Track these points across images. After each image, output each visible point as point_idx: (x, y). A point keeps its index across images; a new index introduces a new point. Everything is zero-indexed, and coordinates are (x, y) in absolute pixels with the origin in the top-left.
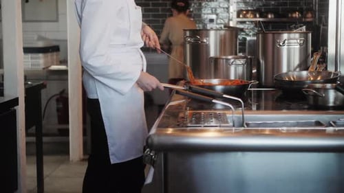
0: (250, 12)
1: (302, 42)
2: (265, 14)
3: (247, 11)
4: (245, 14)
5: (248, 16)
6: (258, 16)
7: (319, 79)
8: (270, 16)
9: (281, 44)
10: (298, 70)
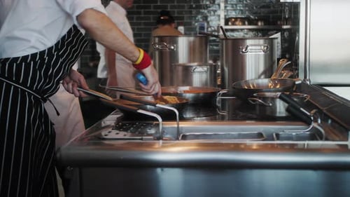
0: (239, 20)
1: (265, 48)
2: (255, 22)
3: (236, 19)
4: (234, 22)
5: (237, 23)
6: (246, 23)
7: (278, 87)
8: (260, 24)
9: (244, 50)
10: (263, 77)
